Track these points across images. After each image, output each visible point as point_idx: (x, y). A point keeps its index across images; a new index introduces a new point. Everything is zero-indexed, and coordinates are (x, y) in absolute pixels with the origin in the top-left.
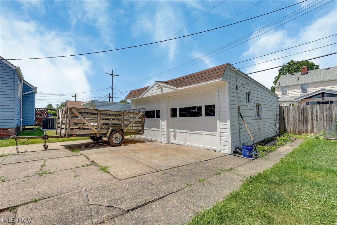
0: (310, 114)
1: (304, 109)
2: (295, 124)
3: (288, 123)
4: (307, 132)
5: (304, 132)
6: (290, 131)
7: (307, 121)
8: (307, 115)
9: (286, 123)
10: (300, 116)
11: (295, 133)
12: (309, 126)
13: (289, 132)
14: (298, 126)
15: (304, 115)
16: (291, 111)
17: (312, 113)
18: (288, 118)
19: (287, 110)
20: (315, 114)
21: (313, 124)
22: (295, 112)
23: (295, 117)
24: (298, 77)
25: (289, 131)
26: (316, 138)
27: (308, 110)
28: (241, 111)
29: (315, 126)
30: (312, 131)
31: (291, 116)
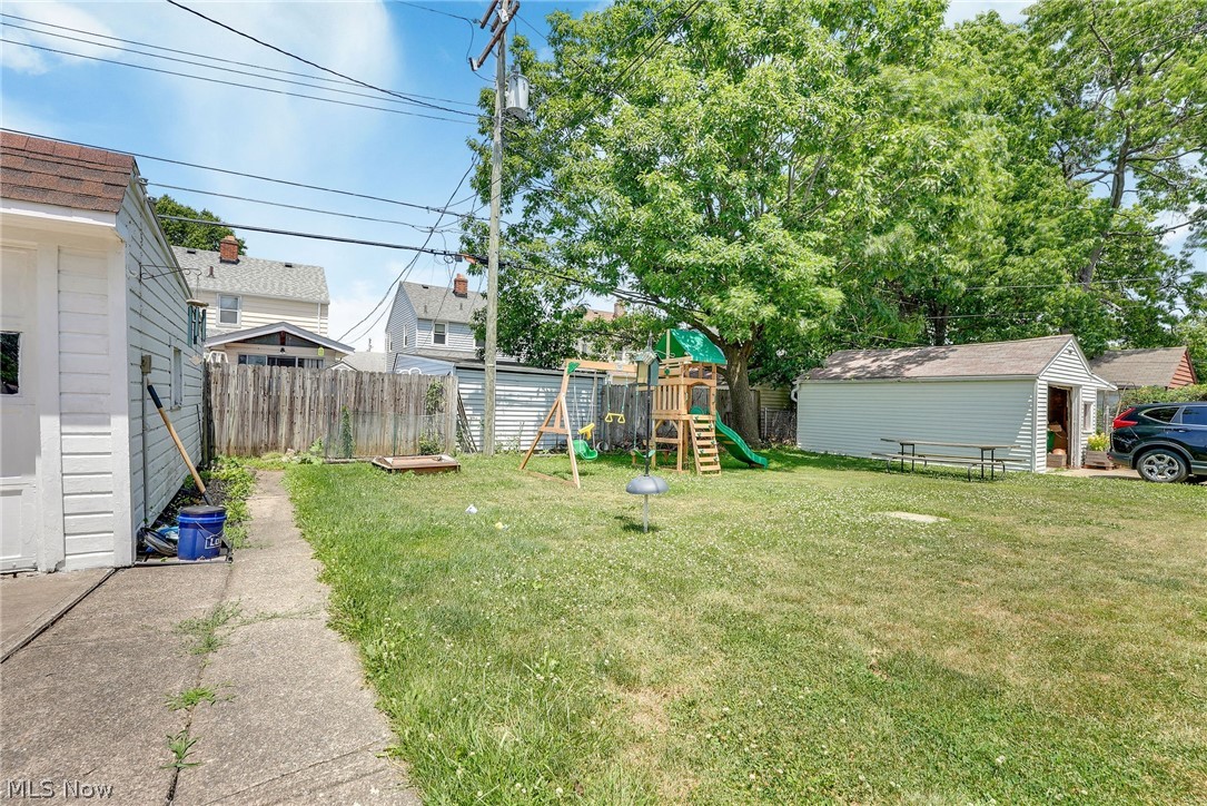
0: (287, 394)
1: (271, 377)
2: (242, 425)
3: (222, 421)
4: (275, 446)
5: (267, 449)
6: (228, 448)
7: (277, 413)
8: (279, 397)
9: (216, 422)
10: (261, 399)
11: (241, 451)
12: (283, 429)
13: (225, 451)
14: (253, 430)
15: (270, 397)
16: (233, 382)
17: (292, 392)
18: (222, 405)
19: (219, 378)
20: (298, 393)
21: (292, 423)
22: (246, 384)
23: (243, 401)
24: (212, 268)
25: (224, 446)
26: (303, 461)
27: (284, 381)
28: (152, 378)
29: (297, 429)
30: (289, 445)
31: (232, 396)
